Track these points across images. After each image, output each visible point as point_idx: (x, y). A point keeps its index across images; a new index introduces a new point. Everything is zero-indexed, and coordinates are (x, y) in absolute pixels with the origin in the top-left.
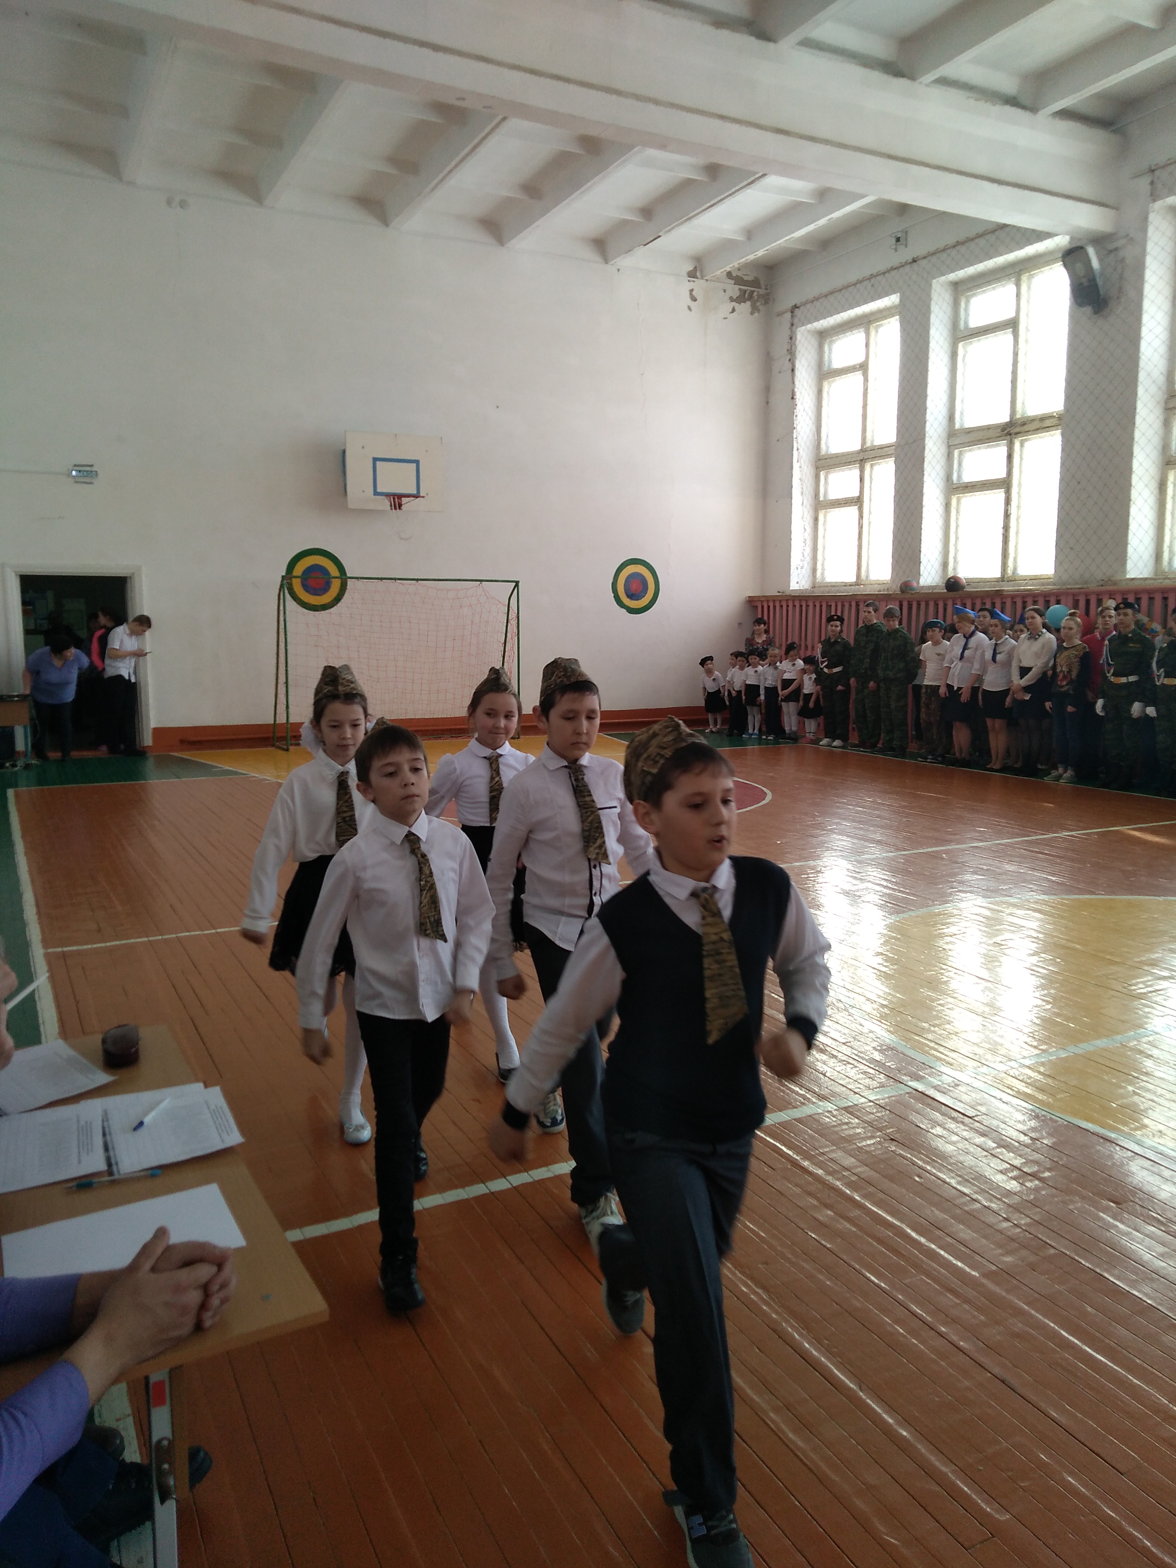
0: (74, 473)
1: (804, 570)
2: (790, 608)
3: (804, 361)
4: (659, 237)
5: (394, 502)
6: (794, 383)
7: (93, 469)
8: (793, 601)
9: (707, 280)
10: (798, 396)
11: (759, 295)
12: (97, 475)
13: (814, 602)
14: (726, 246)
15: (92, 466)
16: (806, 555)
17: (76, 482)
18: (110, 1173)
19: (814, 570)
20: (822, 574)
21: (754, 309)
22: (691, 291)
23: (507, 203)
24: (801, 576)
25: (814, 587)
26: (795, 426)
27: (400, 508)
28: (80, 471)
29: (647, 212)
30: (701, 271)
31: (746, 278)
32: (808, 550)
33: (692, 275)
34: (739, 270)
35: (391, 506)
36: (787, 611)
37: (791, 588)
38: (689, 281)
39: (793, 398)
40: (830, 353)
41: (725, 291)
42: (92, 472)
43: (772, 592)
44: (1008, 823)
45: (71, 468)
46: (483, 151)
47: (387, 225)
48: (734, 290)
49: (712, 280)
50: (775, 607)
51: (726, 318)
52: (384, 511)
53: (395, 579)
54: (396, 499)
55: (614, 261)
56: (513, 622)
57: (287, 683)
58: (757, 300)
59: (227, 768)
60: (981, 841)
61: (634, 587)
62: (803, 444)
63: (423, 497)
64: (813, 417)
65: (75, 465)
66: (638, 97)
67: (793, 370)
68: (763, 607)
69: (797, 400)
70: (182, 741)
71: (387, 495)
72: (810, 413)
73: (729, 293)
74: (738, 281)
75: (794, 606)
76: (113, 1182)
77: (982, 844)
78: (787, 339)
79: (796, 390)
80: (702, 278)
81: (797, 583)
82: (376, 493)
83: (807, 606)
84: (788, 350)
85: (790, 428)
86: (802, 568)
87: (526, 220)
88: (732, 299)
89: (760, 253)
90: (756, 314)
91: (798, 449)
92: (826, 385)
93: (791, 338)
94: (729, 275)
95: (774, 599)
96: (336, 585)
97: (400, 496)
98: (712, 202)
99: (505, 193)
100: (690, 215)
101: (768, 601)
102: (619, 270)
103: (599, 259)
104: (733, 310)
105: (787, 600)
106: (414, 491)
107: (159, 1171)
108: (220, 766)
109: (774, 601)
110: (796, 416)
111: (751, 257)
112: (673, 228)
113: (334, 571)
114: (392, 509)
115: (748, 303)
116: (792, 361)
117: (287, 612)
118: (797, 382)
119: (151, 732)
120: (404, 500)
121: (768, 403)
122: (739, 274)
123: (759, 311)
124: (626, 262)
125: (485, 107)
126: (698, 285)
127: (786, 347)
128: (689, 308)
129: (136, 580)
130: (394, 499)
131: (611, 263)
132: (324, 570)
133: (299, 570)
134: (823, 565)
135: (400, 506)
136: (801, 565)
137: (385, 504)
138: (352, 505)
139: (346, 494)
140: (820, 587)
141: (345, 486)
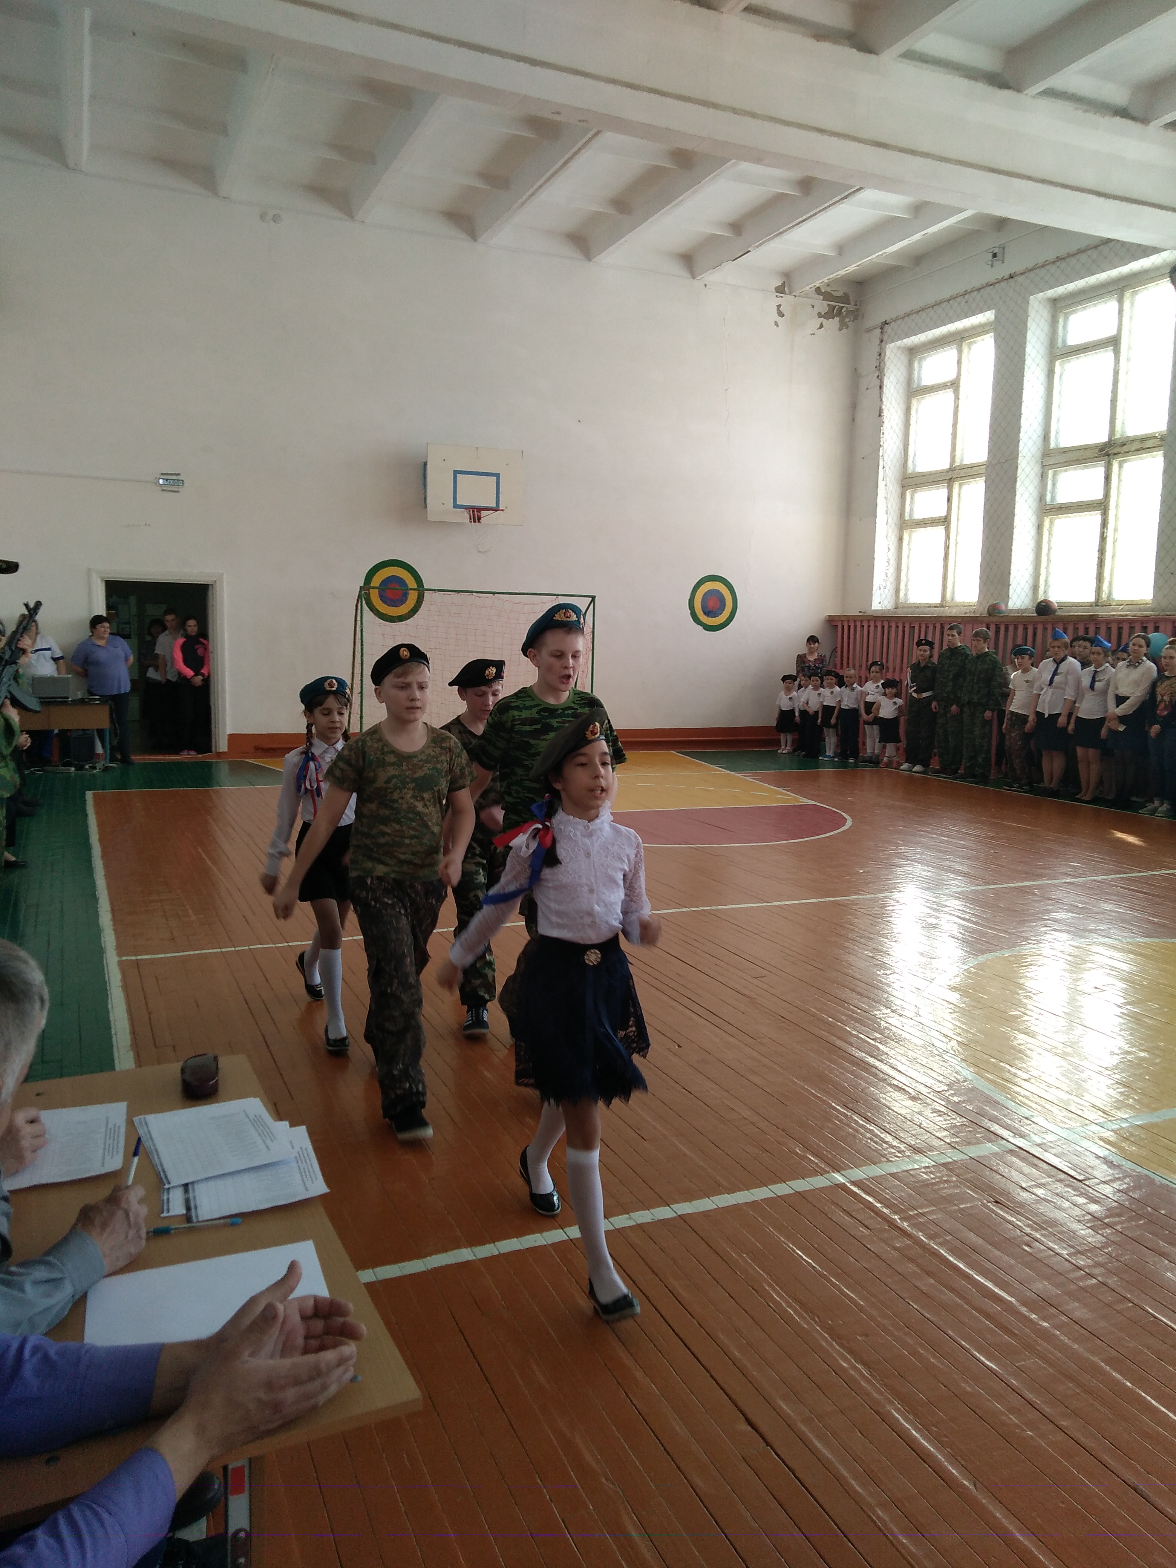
0: (161, 481)
1: (886, 590)
2: (872, 628)
3: (892, 378)
4: (749, 251)
5: (474, 515)
6: (881, 400)
7: (180, 478)
8: (875, 621)
9: (795, 296)
10: (885, 413)
11: (848, 312)
12: (183, 483)
13: (896, 623)
14: (817, 261)
15: (179, 474)
16: (889, 575)
17: (164, 490)
18: (188, 1218)
19: (897, 591)
20: (906, 595)
21: (843, 325)
22: (779, 306)
23: (595, 218)
24: (884, 597)
25: (896, 608)
26: (881, 443)
27: (479, 521)
28: (167, 480)
29: (737, 227)
30: (790, 287)
31: (835, 294)
32: (892, 570)
33: (780, 290)
34: (828, 285)
35: (470, 519)
36: (868, 631)
37: (873, 608)
38: (777, 296)
39: (880, 416)
40: (920, 370)
41: (813, 307)
42: (178, 480)
43: (853, 612)
44: (1102, 859)
45: (158, 476)
46: (574, 165)
47: (476, 240)
48: (823, 306)
49: (800, 296)
50: (855, 627)
51: (814, 334)
52: (462, 524)
53: (472, 592)
54: (476, 511)
55: (701, 277)
57: (361, 693)
58: (846, 316)
60: (1074, 876)
61: (711, 604)
62: (889, 463)
63: (502, 510)
64: (901, 435)
65: (163, 474)
66: (735, 111)
67: (881, 387)
68: (843, 627)
69: (884, 417)
70: (257, 749)
71: (467, 508)
72: (898, 431)
73: (818, 309)
74: (827, 296)
75: (876, 626)
76: (191, 1229)
77: (1075, 880)
78: (875, 355)
79: (883, 407)
80: (790, 294)
81: (880, 603)
82: (455, 506)
83: (890, 627)
84: (876, 367)
85: (877, 446)
86: (885, 588)
87: (615, 235)
88: (820, 315)
89: (851, 268)
90: (844, 330)
91: (884, 467)
92: (914, 402)
93: (880, 355)
94: (818, 290)
95: (855, 619)
96: (413, 597)
97: (480, 509)
98: (804, 217)
99: (595, 208)
100: (781, 231)
101: (848, 621)
102: (706, 285)
103: (685, 274)
104: (821, 326)
105: (869, 621)
106: (493, 504)
107: (239, 1220)
109: (855, 621)
110: (883, 433)
111: (842, 273)
112: (763, 243)
113: (411, 583)
114: (471, 522)
115: (837, 319)
116: (880, 378)
117: (364, 623)
118: (884, 400)
119: (227, 737)
120: (483, 513)
121: (854, 420)
122: (829, 290)
123: (847, 327)
124: (713, 277)
125: (580, 121)
126: (786, 301)
127: (874, 363)
128: (776, 324)
129: (218, 587)
130: (473, 511)
131: (698, 278)
132: (401, 582)
133: (376, 581)
134: (906, 586)
135: (479, 519)
136: (884, 585)
137: (465, 516)
138: (431, 518)
139: (426, 507)
140: (903, 608)
141: (425, 499)
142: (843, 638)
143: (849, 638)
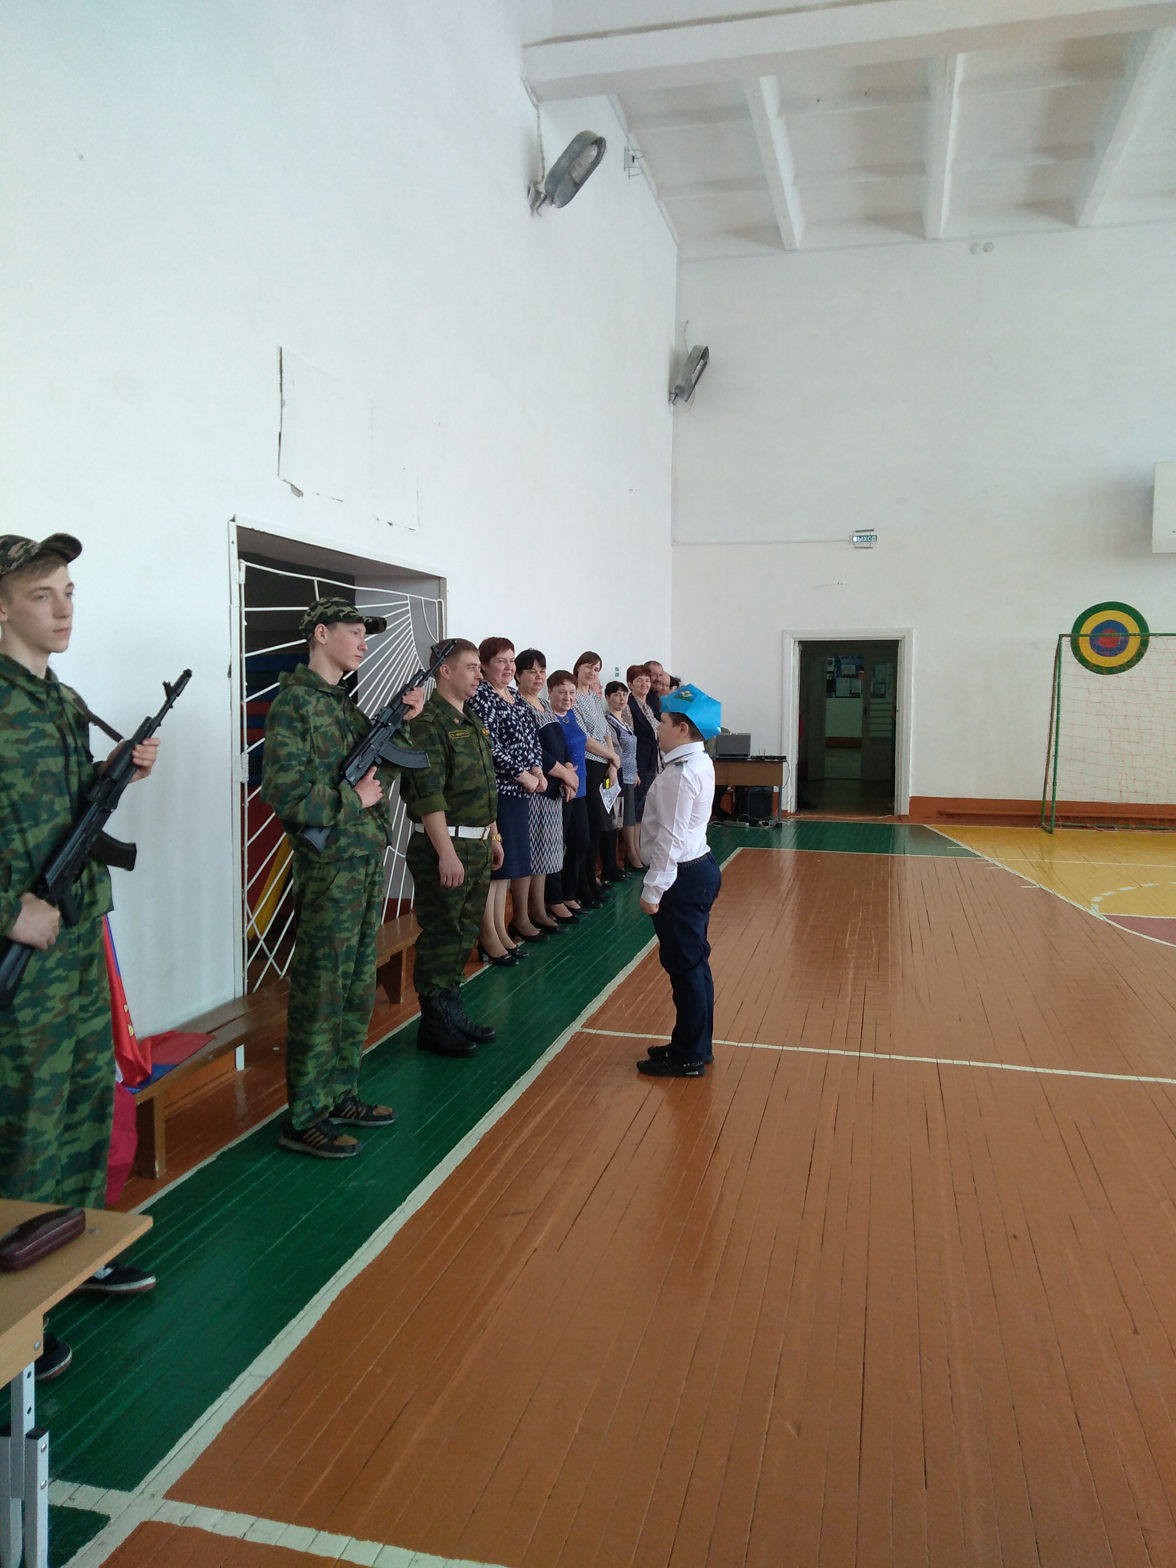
0: (855, 539)
7: (872, 533)
12: (876, 539)
15: (873, 530)
17: (856, 548)
28: (861, 537)
42: (872, 536)
45: (852, 534)
59: (964, 846)
65: (857, 532)
70: (940, 813)
108: (959, 843)
113: (1132, 627)
117: (1063, 677)
119: (909, 799)
129: (907, 643)
132: (1118, 627)
138: (1158, 547)
139: (1150, 536)
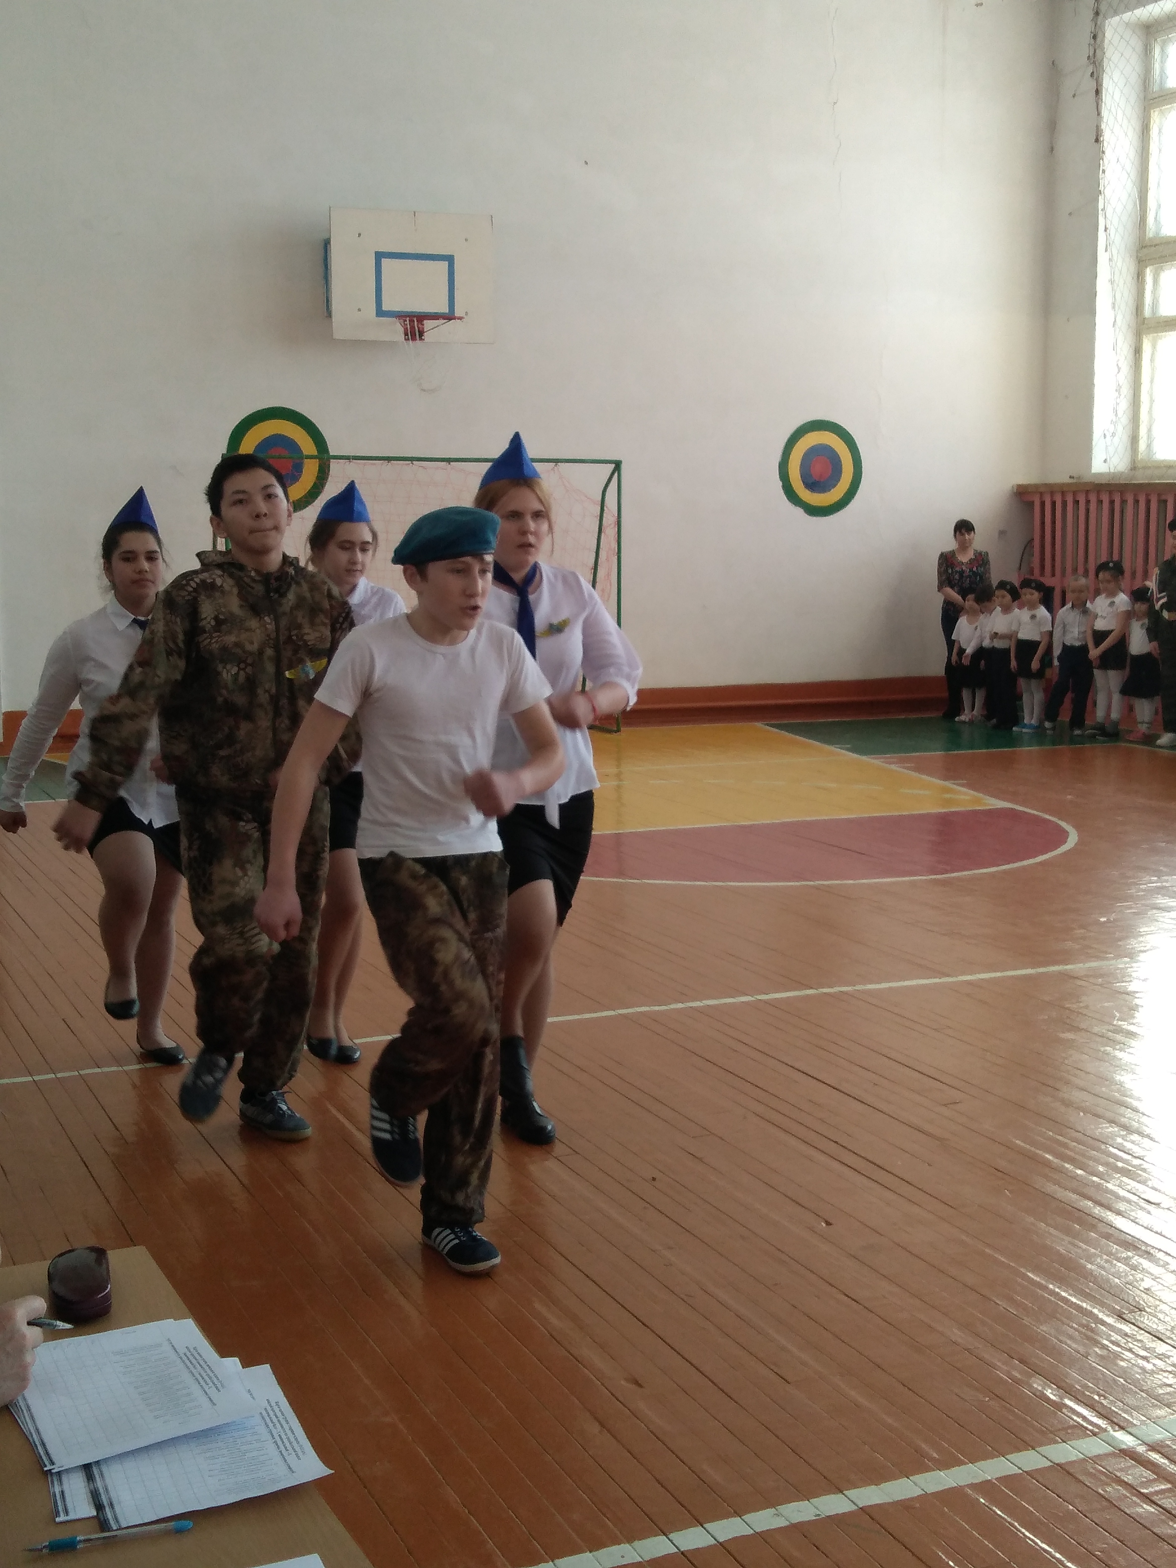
1: (1116, 440)
2: (1093, 506)
3: (1116, 75)
5: (413, 328)
6: (1099, 114)
8: (1098, 492)
10: (1107, 136)
13: (1135, 495)
16: (1120, 413)
19: (1134, 439)
20: (1149, 446)
24: (1111, 450)
25: (1134, 468)
26: (1101, 188)
27: (421, 339)
32: (1124, 405)
35: (406, 335)
36: (1088, 511)
37: (1094, 471)
39: (1097, 140)
40: (1163, 62)
43: (1060, 476)
50: (1064, 504)
52: (392, 344)
53: (411, 458)
54: (416, 321)
56: (610, 532)
61: (817, 470)
62: (1115, 221)
63: (460, 318)
64: (1134, 175)
67: (1098, 92)
68: (1043, 504)
69: (1105, 144)
71: (400, 315)
72: (1129, 166)
75: (1100, 502)
78: (1087, 38)
79: (1103, 126)
81: (1105, 461)
82: (380, 313)
83: (1124, 502)
84: (1089, 57)
85: (1093, 192)
86: (1113, 435)
91: (1106, 230)
92: (1155, 115)
93: (1095, 37)
95: (1062, 490)
96: (310, 470)
97: (422, 317)
101: (1052, 493)
105: (1087, 492)
106: (445, 310)
109: (1063, 493)
110: (1104, 171)
113: (307, 446)
114: (406, 339)
116: (1096, 77)
118: (1105, 113)
119: (2, 719)
120: (428, 324)
121: (1052, 149)
127: (1086, 51)
130: (411, 321)
132: (291, 445)
133: (251, 444)
134: (1149, 430)
135: (421, 334)
136: (1112, 429)
137: (396, 331)
138: (339, 333)
139: (329, 315)
140: (1145, 468)
141: (328, 302)
142: (1043, 523)
143: (1054, 522)
